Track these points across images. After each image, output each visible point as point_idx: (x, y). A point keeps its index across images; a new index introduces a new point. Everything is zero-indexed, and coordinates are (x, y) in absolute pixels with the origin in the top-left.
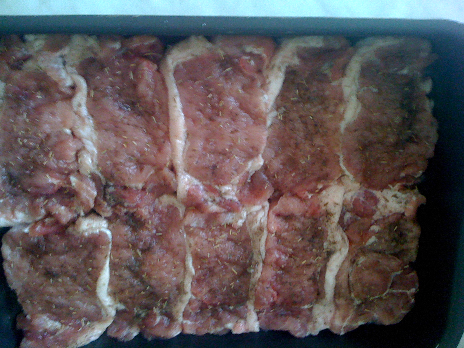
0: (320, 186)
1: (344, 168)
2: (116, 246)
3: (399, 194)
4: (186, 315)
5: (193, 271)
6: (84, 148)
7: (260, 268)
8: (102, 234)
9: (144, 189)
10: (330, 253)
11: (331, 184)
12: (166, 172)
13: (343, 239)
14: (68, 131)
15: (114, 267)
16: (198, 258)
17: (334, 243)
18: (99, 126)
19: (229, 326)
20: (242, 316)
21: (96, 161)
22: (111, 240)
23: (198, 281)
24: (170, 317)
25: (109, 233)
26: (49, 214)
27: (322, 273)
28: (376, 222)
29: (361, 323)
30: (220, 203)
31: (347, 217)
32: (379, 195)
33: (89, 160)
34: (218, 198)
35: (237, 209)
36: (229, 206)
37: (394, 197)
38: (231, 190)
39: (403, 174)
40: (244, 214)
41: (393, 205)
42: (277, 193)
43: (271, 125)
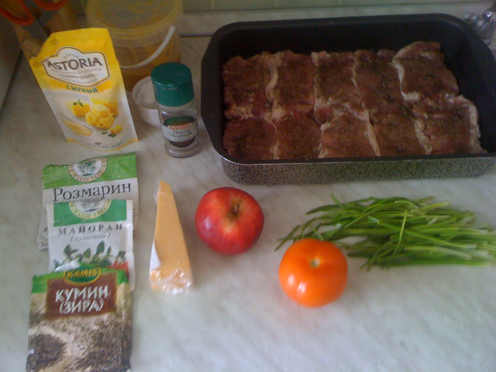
1: (274, 125)
2: (398, 88)
3: (241, 115)
4: (352, 61)
5: (352, 79)
6: (423, 132)
7: (315, 81)
8: (406, 93)
9: (387, 114)
10: (276, 88)
11: (280, 120)
12: (376, 120)
13: (269, 96)
14: (432, 137)
15: (398, 80)
16: (352, 84)
17: (274, 93)
18: (416, 140)
19: (328, 55)
20: (321, 61)
21: (415, 125)
22: (401, 90)
23: (349, 75)
24: (361, 59)
25: (403, 94)
26: (437, 102)
27: (279, 80)
28: (251, 103)
29: (254, 57)
30: (343, 107)
31: (268, 105)
32: (251, 115)
33: (419, 125)
34: (345, 109)
35: (333, 106)
36: (338, 106)
37: (243, 114)
38: (338, 114)
39: (239, 125)
40: (329, 103)
41: (243, 109)
42: (310, 115)
43: (319, 144)
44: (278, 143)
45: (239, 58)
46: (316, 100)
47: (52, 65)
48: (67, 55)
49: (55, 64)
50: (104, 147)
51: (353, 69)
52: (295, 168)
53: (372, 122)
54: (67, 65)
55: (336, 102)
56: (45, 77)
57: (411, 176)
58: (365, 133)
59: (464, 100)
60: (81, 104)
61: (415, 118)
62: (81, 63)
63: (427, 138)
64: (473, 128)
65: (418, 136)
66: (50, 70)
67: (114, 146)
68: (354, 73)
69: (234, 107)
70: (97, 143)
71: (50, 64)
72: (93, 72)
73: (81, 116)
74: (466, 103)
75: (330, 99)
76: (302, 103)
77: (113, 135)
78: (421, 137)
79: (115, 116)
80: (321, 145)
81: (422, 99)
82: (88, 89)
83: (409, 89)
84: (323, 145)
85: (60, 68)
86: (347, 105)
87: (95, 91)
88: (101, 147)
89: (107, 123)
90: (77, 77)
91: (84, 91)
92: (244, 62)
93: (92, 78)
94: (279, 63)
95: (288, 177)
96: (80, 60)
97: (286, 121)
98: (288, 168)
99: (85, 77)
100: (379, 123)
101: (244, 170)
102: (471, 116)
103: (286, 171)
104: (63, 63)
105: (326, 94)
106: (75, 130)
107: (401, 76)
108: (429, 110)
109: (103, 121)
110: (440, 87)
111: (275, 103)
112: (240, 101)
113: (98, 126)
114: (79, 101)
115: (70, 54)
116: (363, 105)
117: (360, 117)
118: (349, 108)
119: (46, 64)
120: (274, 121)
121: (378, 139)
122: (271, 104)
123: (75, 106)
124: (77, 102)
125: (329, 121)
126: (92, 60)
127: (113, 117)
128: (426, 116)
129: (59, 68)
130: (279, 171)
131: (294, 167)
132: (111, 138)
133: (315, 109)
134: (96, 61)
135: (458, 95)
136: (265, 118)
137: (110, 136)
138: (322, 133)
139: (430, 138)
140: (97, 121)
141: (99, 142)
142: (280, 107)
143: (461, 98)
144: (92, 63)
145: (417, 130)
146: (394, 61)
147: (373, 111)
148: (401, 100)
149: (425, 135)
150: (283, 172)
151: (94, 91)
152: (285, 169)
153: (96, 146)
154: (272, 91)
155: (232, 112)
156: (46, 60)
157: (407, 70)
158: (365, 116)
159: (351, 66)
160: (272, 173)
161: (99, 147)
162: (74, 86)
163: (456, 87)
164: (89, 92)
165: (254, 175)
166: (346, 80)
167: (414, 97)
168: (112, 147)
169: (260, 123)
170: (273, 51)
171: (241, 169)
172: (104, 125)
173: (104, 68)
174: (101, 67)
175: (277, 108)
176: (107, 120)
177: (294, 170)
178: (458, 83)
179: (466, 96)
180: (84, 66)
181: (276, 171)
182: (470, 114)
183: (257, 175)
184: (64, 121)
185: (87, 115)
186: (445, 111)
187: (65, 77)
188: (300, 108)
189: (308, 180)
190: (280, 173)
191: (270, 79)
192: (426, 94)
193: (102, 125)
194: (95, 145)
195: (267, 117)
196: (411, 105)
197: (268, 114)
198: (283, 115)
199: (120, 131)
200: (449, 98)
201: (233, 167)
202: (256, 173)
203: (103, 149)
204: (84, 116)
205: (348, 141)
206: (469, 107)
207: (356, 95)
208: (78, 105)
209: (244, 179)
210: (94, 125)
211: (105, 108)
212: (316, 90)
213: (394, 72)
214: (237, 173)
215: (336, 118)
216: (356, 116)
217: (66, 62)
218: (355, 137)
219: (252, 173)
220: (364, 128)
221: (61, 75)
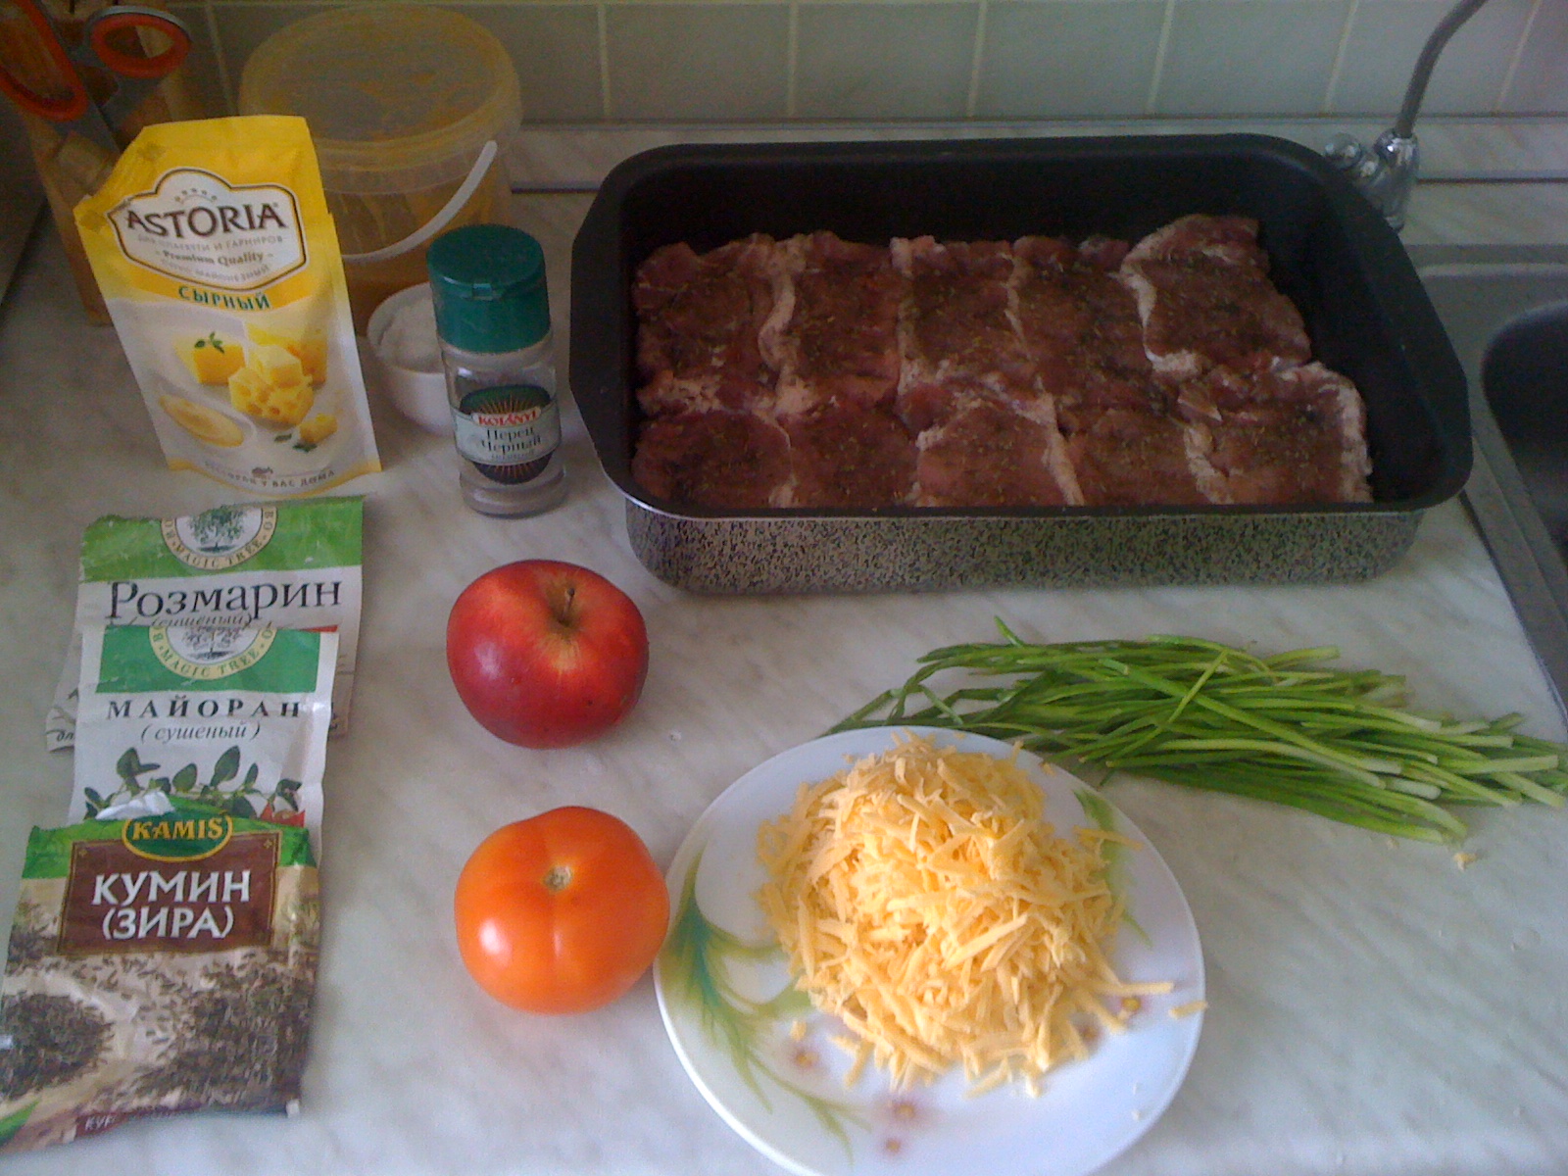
0: (816, 414)
1: (782, 430)
2: (1136, 339)
3: (687, 401)
4: (1009, 265)
5: (1009, 314)
6: (1208, 457)
7: (902, 315)
8: (1161, 353)
9: (1105, 408)
10: (788, 331)
11: (799, 417)
12: (1074, 423)
13: (768, 350)
14: (1233, 472)
15: (1137, 319)
16: (1008, 327)
17: (784, 344)
18: (1189, 480)
19: (939, 248)
20: (917, 262)
21: (1186, 439)
22: (1145, 345)
23: (1001, 302)
24: (1033, 260)
25: (1151, 356)
26: (1247, 378)
27: (797, 309)
28: (715, 371)
29: (727, 248)
30: (982, 386)
31: (764, 379)
32: (716, 405)
33: (1196, 439)
34: (985, 393)
35: (951, 381)
36: (967, 384)
37: (692, 399)
38: (967, 403)
39: (680, 428)
40: (940, 375)
41: (694, 388)
42: (888, 405)
43: (912, 484)
44: (794, 480)
45: (683, 249)
46: (905, 365)
47: (140, 222)
48: (185, 193)
49: (148, 218)
50: (279, 483)
51: (1010, 286)
52: (838, 538)
53: (1063, 429)
54: (183, 221)
55: (962, 371)
56: (119, 262)
57: (1171, 570)
58: (1044, 459)
59: (1326, 374)
60: (217, 346)
61: (1188, 421)
62: (225, 219)
63: (1219, 474)
64: (1350, 450)
65: (1193, 469)
66: (131, 237)
67: (310, 481)
68: (1014, 299)
69: (667, 379)
70: (258, 472)
71: (133, 219)
72: (258, 249)
73: (215, 383)
74: (1329, 381)
75: (945, 364)
76: (863, 374)
77: (306, 445)
78: (1203, 472)
79: (317, 384)
80: (917, 486)
81: (1205, 371)
82: (243, 296)
83: (1169, 344)
84: (923, 488)
85: (164, 232)
86: (992, 380)
87: (262, 303)
88: (270, 483)
89: (292, 406)
90: (211, 261)
91: (228, 302)
92: (698, 261)
93: (256, 265)
94: (800, 265)
95: (819, 566)
96: (222, 210)
97: (818, 422)
98: (819, 537)
99: (233, 261)
100: (1082, 432)
101: (693, 539)
102: (1344, 416)
103: (815, 546)
104: (174, 215)
105: (931, 349)
106: (195, 428)
107: (1145, 308)
108: (1226, 400)
109: (276, 399)
110: (1257, 340)
111: (787, 370)
112: (681, 362)
113: (265, 413)
114: (213, 335)
115: (194, 190)
116: (1039, 384)
117: (1030, 415)
118: (997, 387)
119: (122, 219)
120: (781, 420)
121: (1079, 475)
122: (775, 378)
123: (199, 350)
124: (206, 337)
125: (942, 424)
126: (257, 211)
127: (310, 389)
128: (1217, 416)
129: (159, 231)
130: (793, 546)
131: (837, 536)
132: (300, 453)
133: (901, 389)
134: (269, 212)
135: (1309, 361)
136: (757, 413)
137: (298, 447)
138: (922, 454)
139: (1226, 474)
140: (264, 398)
141: (263, 466)
142: (800, 383)
143: (1315, 369)
144: (257, 222)
145: (1190, 454)
146: (1125, 269)
147: (1068, 400)
148: (1147, 373)
149: (1214, 466)
150: (806, 550)
151: (261, 307)
152: (811, 540)
153: (253, 481)
154: (777, 339)
155: (661, 392)
156: (122, 206)
157: (1162, 291)
158: (1042, 410)
159: (1006, 279)
160: (775, 551)
161: (265, 484)
162: (200, 290)
163: (1301, 339)
164: (246, 305)
165: (720, 560)
166: (991, 314)
167: (1182, 363)
168: (304, 482)
169: (743, 427)
170: (781, 234)
171: (684, 537)
172: (284, 411)
173: (290, 234)
174: (281, 232)
175: (792, 384)
176: (291, 395)
177: (839, 545)
178: (1309, 331)
179: (1329, 367)
180: (231, 226)
181: (786, 545)
182: (1340, 411)
183: (731, 558)
184: (162, 403)
185: (234, 380)
186: (1268, 404)
187: (175, 261)
188: (858, 387)
189: (878, 579)
190: (796, 553)
191: (771, 308)
192: (1215, 357)
193: (276, 411)
194: (250, 475)
195: (761, 408)
196: (1173, 386)
197: (766, 402)
198: (810, 404)
199: (328, 433)
200: (1279, 369)
201: (661, 531)
202: (727, 550)
203: (275, 489)
204: (227, 384)
205: (995, 476)
206: (1336, 393)
207: (1019, 356)
208: (209, 348)
209: (691, 570)
210: (254, 412)
211: (289, 359)
212: (905, 339)
213: (1128, 299)
214: (672, 553)
215: (959, 417)
216: (1019, 412)
217: (182, 213)
218: (1013, 468)
219: (716, 553)
220: (1042, 444)
221: (166, 254)
